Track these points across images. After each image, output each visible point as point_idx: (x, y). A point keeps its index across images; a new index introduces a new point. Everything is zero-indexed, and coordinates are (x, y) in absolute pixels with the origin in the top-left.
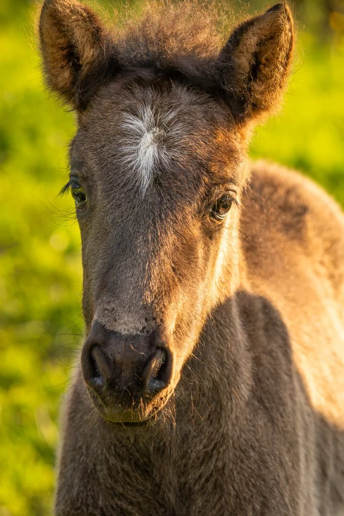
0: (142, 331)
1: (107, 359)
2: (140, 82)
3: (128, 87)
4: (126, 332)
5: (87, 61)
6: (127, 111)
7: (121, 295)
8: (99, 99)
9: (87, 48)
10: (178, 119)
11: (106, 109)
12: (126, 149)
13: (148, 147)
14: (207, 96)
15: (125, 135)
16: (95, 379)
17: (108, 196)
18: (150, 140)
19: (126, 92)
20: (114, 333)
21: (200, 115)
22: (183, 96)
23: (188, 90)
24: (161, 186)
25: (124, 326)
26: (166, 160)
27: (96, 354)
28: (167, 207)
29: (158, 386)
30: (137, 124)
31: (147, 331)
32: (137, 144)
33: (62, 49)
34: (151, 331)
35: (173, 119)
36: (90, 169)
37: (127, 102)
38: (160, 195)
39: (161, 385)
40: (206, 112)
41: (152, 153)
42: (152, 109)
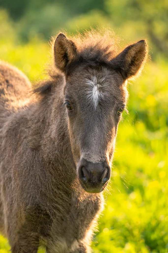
0: (100, 161)
1: (88, 172)
2: (91, 67)
3: (86, 68)
4: (94, 162)
5: (71, 59)
6: (87, 78)
7: (91, 147)
8: (75, 72)
9: (71, 55)
10: (106, 81)
11: (79, 77)
12: (88, 92)
13: (95, 91)
14: (114, 71)
15: (87, 87)
16: (83, 178)
17: (82, 110)
18: (96, 89)
19: (86, 70)
20: (90, 162)
21: (113, 79)
22: (106, 72)
23: (108, 69)
24: (101, 106)
25: (94, 160)
26: (103, 96)
27: (84, 170)
28: (104, 113)
29: (106, 180)
30: (91, 83)
31: (102, 161)
32: (92, 90)
33: (62, 54)
34: (103, 161)
35: (104, 81)
36: (74, 100)
37: (86, 74)
38: (101, 109)
39: (106, 179)
40: (114, 77)
41: (97, 94)
42: (96, 77)
